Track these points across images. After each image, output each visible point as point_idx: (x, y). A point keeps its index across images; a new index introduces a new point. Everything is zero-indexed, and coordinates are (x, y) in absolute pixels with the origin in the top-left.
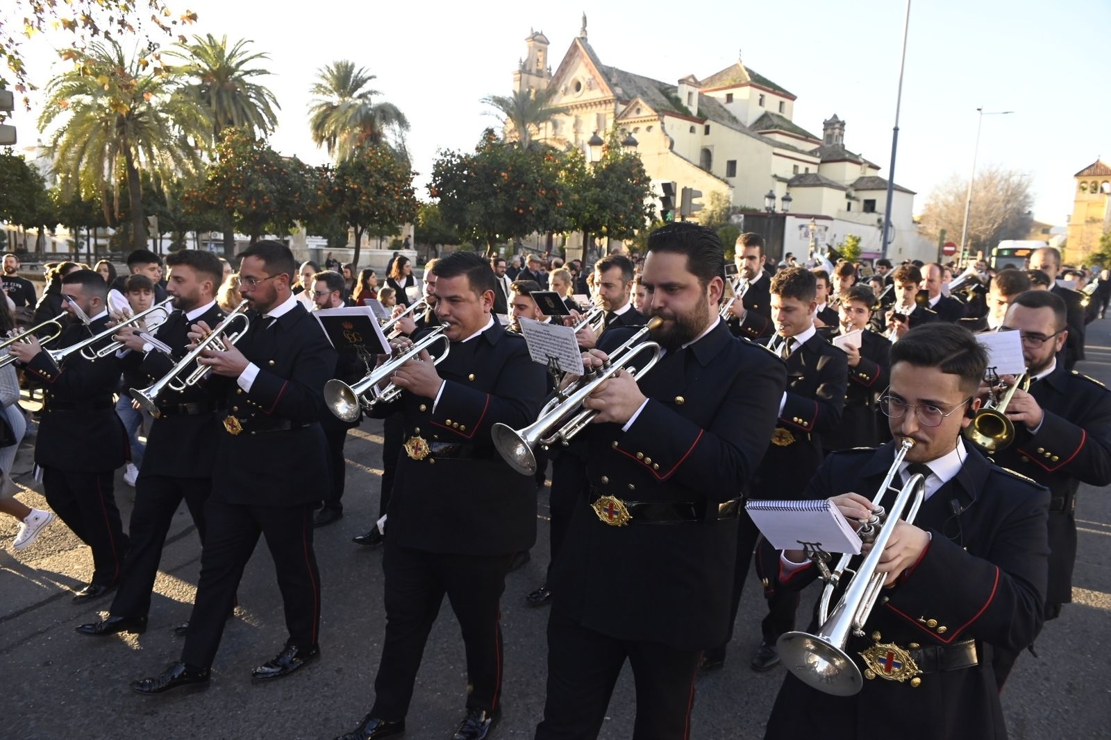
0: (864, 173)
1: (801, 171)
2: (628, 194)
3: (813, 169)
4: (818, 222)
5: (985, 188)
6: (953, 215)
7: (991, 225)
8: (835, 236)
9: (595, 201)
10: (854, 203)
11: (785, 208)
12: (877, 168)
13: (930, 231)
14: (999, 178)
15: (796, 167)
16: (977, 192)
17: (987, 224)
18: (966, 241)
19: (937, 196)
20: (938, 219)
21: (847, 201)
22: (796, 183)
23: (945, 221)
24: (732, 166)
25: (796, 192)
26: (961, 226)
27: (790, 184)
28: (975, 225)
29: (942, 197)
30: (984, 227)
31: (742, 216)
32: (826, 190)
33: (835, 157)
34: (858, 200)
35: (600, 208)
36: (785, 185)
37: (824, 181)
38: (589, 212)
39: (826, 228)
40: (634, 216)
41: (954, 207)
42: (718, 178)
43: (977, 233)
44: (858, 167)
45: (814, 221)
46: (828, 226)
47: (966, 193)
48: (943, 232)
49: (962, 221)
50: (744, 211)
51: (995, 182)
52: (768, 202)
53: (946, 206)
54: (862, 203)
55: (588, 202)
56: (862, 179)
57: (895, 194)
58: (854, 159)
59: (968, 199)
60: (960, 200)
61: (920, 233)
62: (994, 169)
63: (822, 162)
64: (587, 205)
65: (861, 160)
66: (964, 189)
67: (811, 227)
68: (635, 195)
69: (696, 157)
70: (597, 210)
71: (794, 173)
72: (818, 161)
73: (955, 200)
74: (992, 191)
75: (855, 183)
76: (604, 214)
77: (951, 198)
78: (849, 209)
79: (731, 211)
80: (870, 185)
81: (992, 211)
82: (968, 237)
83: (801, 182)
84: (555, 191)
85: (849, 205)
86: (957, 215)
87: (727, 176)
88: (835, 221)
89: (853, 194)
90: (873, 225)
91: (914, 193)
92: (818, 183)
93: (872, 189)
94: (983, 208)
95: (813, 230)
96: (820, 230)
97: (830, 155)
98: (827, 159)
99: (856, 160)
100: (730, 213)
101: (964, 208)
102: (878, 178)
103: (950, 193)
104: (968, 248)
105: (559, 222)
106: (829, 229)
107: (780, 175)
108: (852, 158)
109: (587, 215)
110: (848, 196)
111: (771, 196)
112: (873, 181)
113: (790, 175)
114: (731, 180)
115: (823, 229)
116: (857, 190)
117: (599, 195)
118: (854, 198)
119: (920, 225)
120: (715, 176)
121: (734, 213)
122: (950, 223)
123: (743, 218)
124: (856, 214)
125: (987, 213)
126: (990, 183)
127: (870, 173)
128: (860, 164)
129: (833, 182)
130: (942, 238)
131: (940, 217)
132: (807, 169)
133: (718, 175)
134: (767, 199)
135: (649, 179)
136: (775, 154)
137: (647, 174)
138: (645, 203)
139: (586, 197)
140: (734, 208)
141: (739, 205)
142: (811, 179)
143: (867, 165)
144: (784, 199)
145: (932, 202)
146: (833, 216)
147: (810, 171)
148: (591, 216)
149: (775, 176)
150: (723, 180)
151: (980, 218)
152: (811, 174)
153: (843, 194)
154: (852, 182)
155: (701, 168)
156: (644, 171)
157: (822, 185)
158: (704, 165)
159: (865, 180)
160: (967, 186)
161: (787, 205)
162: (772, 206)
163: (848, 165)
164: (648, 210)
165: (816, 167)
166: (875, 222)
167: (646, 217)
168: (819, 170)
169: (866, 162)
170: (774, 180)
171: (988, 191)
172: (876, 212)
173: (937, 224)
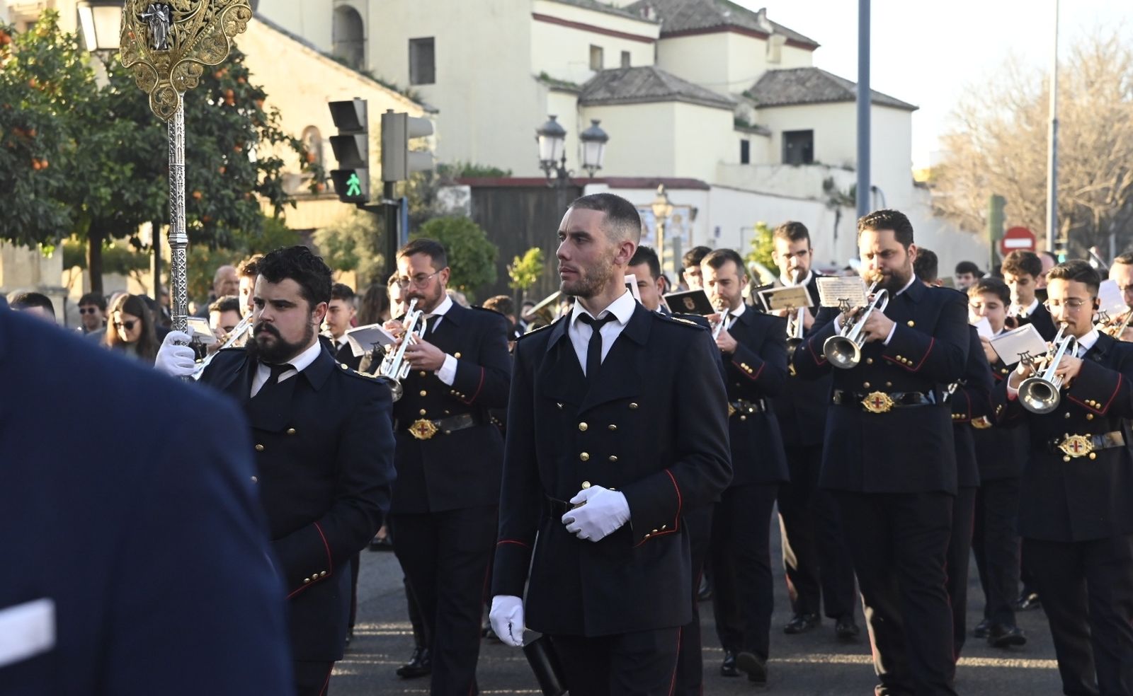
0: (778, 61)
1: (612, 61)
2: (211, 133)
3: (642, 56)
4: (676, 196)
5: (1091, 84)
6: (1018, 157)
7: (1114, 181)
8: (717, 231)
9: (123, 156)
10: (756, 142)
11: (592, 160)
12: (810, 46)
13: (962, 204)
14: (1120, 58)
15: (595, 50)
16: (1070, 96)
17: (1107, 175)
18: (1057, 224)
19: (972, 112)
20: (980, 172)
21: (740, 136)
22: (601, 95)
23: (999, 176)
24: (423, 51)
25: (611, 117)
26: (1042, 185)
27: (584, 97)
28: (1074, 182)
29: (983, 114)
30: (1098, 186)
31: (467, 189)
32: (681, 111)
33: (697, 20)
34: (768, 135)
35: (138, 173)
36: (573, 100)
37: (675, 87)
38: (109, 184)
39: (694, 212)
40: (229, 192)
41: (1015, 137)
42: (393, 88)
43: (1081, 202)
44: (758, 44)
45: (664, 194)
46: (694, 205)
47: (1044, 99)
48: (998, 202)
49: (1043, 173)
50: (469, 176)
51: (1113, 68)
52: (545, 148)
53: (997, 137)
54: (778, 141)
55: (103, 158)
56: (771, 75)
57: (876, 113)
58: (750, 27)
59: (1051, 118)
60: (1029, 120)
61: (939, 213)
62: (1106, 37)
63: (664, 35)
64: (101, 166)
65: (766, 27)
66: (1038, 92)
67: (658, 210)
68: (230, 135)
69: (322, 29)
70: (130, 180)
71: (592, 67)
72: (654, 31)
73: (1017, 118)
74: (1107, 91)
75: (756, 88)
76: (153, 189)
77: (1007, 116)
78: (745, 158)
79: (436, 176)
80: (795, 91)
81: (1114, 142)
82: (1062, 213)
83: (612, 91)
84: (25, 129)
85: (745, 146)
86: (1028, 157)
87: (412, 83)
88: (714, 191)
89: (753, 117)
90: (812, 199)
91: (910, 109)
92: (660, 91)
93: (802, 103)
94: (1089, 138)
95: (664, 217)
96: (677, 218)
97: (682, 14)
98: (676, 28)
99: (752, 26)
100: (432, 184)
101: (1044, 139)
102: (815, 71)
103: (1003, 102)
104: (1063, 241)
105: (41, 210)
106: (700, 215)
107: (556, 74)
108: (742, 21)
109: (105, 192)
110: (740, 124)
111: (554, 132)
112: (801, 81)
113: (582, 74)
114: (424, 90)
115: (685, 213)
116: (761, 107)
117: (133, 140)
118: (755, 129)
119: (933, 193)
120: (382, 83)
121: (443, 183)
122: (1012, 180)
123: (468, 198)
124: (765, 172)
125: (1103, 148)
126: (1099, 74)
127: (793, 59)
128: (763, 36)
129: (696, 87)
130: (998, 217)
131: (986, 167)
132: (626, 55)
133: (392, 82)
134: (542, 139)
135: (259, 95)
136: (537, 17)
137: (254, 81)
138: (253, 157)
139: (99, 144)
140: (442, 169)
141: (455, 164)
142: (638, 81)
143: (783, 39)
144: (586, 138)
145: (962, 128)
146: (708, 180)
147: (635, 62)
148: (117, 196)
149: (543, 78)
150: (406, 94)
151: (1085, 161)
152: (639, 69)
153: (727, 118)
154: (747, 86)
155: (341, 61)
156: (245, 74)
157: (670, 97)
158: (349, 57)
159: (781, 77)
160: (1044, 83)
161: (593, 153)
162: (558, 157)
163: (733, 40)
164: (262, 176)
165: (649, 49)
166: (819, 191)
167: (258, 195)
168: (656, 57)
169: (778, 29)
170: (543, 88)
171: (1100, 92)
172: (818, 163)
173: (978, 181)
